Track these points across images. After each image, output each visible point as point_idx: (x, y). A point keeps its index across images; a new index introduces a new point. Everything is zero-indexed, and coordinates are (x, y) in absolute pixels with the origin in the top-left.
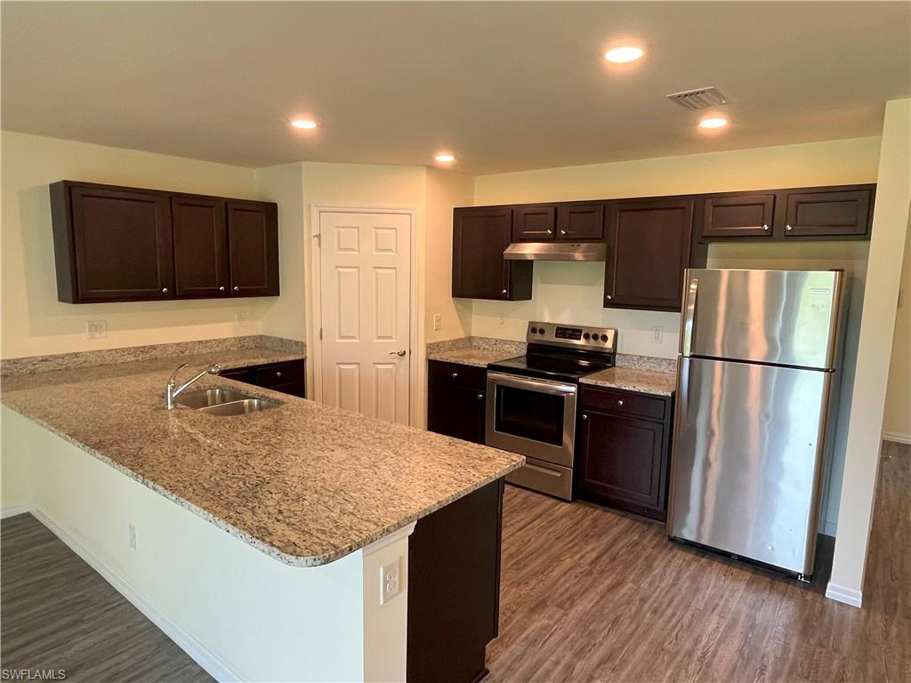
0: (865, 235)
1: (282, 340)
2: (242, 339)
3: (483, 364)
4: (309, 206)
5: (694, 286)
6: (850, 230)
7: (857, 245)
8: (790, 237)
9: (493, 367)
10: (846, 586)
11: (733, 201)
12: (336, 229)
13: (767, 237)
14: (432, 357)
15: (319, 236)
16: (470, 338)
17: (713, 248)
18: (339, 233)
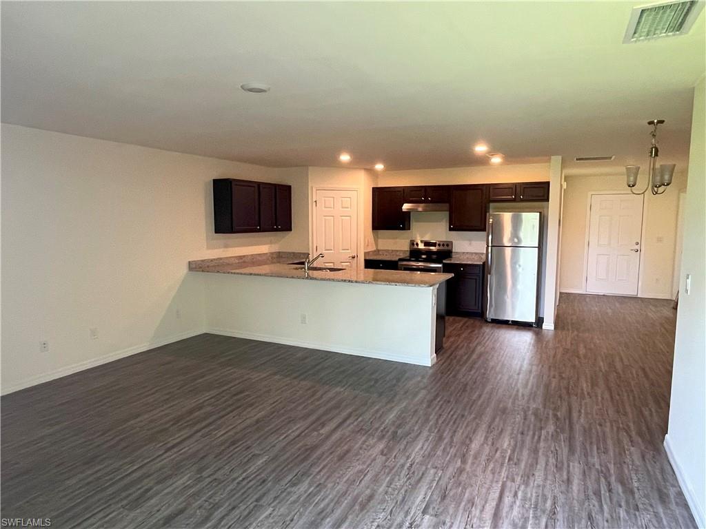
0: (548, 200)
1: (294, 253)
2: (272, 253)
3: (397, 259)
4: (312, 188)
5: (491, 220)
6: (542, 198)
7: (545, 203)
8: (522, 201)
9: (401, 260)
10: (549, 325)
11: (501, 186)
12: (323, 199)
13: (514, 200)
14: (367, 258)
15: (316, 202)
16: (378, 251)
17: (492, 205)
18: (325, 200)
